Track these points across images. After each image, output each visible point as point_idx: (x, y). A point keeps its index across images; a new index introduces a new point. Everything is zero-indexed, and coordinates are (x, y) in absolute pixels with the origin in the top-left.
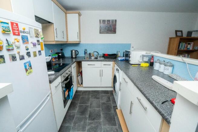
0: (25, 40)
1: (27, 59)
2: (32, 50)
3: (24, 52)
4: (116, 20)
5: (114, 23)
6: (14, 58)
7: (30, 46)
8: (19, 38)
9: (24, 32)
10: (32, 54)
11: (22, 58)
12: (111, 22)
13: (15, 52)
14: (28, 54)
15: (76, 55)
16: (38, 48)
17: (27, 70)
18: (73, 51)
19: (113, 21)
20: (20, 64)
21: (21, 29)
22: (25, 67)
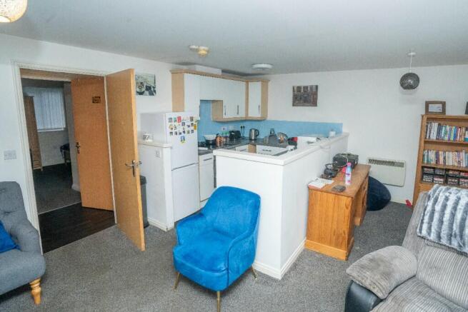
0: (183, 124)
1: (183, 134)
2: (187, 129)
3: (181, 131)
4: (317, 87)
5: (314, 90)
6: (176, 133)
7: (186, 127)
8: (181, 123)
10: (186, 132)
11: (180, 134)
12: (309, 89)
13: (177, 131)
14: (184, 132)
15: (256, 136)
16: (192, 128)
17: (182, 141)
18: (253, 131)
19: (311, 87)
20: (179, 137)
21: (182, 119)
22: (181, 139)
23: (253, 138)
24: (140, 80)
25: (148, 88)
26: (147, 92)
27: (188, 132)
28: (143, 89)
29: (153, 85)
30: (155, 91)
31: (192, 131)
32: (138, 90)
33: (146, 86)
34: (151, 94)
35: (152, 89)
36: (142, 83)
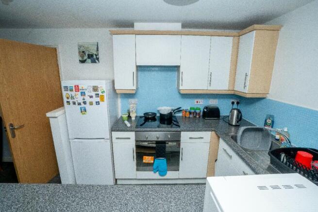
0: (83, 94)
1: (83, 105)
2: (88, 100)
3: (81, 101)
6: (74, 103)
7: (87, 97)
8: (79, 93)
9: (83, 90)
10: (88, 103)
11: (79, 104)
13: (75, 100)
14: (85, 103)
16: (97, 99)
17: (82, 112)
20: (78, 107)
21: (80, 88)
22: (81, 109)
23: (234, 123)
24: (82, 49)
25: (90, 56)
26: (89, 60)
27: (91, 104)
28: (86, 58)
29: (95, 53)
30: (98, 59)
31: (97, 103)
32: (81, 59)
33: (88, 55)
34: (94, 61)
35: (95, 57)
36: (83, 52)
